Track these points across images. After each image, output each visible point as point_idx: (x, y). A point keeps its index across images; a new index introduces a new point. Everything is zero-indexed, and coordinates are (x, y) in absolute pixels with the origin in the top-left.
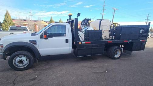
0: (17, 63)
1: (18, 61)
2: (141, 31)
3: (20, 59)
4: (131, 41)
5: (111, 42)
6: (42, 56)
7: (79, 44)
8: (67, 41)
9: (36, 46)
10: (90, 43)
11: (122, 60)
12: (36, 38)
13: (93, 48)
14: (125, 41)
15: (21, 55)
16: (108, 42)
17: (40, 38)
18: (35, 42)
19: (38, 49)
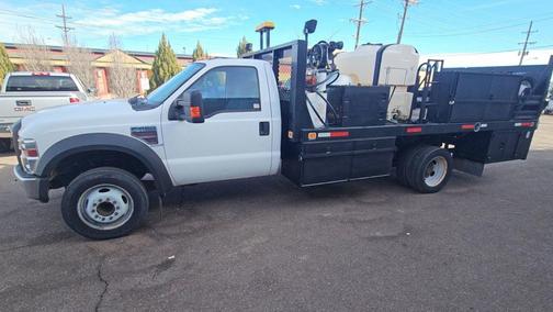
0: (93, 211)
1: (95, 205)
2: (523, 87)
3: (104, 196)
4: (485, 125)
5: (420, 130)
6: (175, 184)
7: (307, 139)
8: (264, 128)
9: (155, 148)
10: (347, 134)
11: (450, 194)
12: (155, 118)
13: (356, 152)
14: (464, 127)
15: (104, 184)
16: (409, 131)
17: (170, 119)
18: (151, 134)
19: (164, 162)
